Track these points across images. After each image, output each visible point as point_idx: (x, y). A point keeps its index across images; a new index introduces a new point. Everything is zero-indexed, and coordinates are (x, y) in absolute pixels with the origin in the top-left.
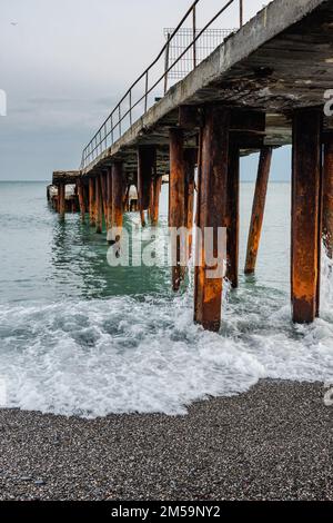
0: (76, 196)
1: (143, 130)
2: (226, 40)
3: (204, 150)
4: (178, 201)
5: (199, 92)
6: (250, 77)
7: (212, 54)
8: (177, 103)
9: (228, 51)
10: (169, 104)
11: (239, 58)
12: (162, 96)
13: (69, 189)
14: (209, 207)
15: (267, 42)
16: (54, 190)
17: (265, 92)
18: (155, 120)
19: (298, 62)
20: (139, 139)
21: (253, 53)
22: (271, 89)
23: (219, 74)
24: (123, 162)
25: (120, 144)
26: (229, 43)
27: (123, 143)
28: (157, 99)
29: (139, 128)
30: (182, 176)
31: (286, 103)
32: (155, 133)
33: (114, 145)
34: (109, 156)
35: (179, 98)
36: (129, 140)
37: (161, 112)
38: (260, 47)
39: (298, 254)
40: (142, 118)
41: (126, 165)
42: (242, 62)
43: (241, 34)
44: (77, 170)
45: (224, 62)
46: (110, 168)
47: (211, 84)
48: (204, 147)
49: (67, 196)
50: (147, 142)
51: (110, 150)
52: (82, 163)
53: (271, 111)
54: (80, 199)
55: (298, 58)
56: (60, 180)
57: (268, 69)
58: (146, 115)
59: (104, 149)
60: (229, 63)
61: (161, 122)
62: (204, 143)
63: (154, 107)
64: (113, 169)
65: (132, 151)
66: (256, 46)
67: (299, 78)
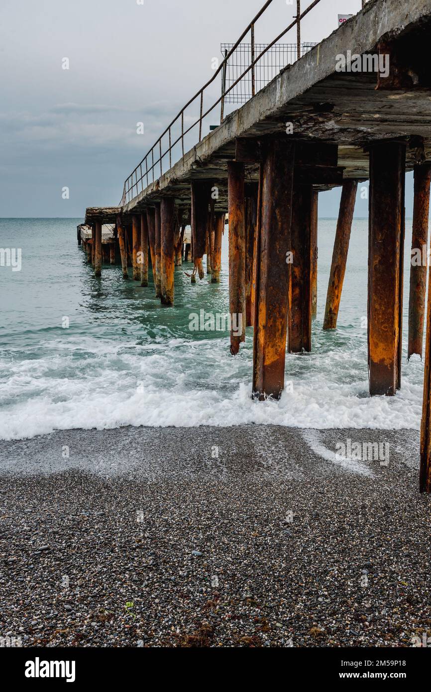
0: (115, 240)
1: (196, 162)
2: (282, 72)
3: (265, 189)
4: (237, 247)
5: (256, 125)
6: (310, 112)
7: (269, 85)
8: (233, 135)
9: (285, 85)
10: (225, 135)
11: (294, 95)
12: (218, 124)
13: (107, 230)
14: (270, 255)
15: (319, 82)
16: (87, 232)
17: (331, 125)
18: (210, 152)
19: (357, 98)
20: (192, 172)
21: (307, 91)
22: (337, 122)
23: (275, 109)
24: (175, 197)
25: (170, 177)
26: (285, 75)
27: (174, 176)
28: (212, 128)
29: (192, 160)
30: (242, 218)
31: (360, 135)
32: (211, 166)
33: (163, 177)
34: (157, 191)
35: (235, 130)
36: (181, 173)
37: (216, 143)
38: (313, 86)
39: (376, 310)
40: (195, 148)
41: (178, 201)
42: (299, 98)
43: (296, 68)
44: (116, 206)
45: (281, 97)
46: (158, 205)
47: (268, 118)
48: (265, 186)
49: (104, 239)
50: (203, 176)
51: (158, 183)
52: (124, 197)
53: (344, 143)
54: (121, 242)
55: (357, 95)
56: (95, 219)
57: (328, 103)
58: (200, 144)
59: (150, 182)
60: (285, 99)
61: (216, 155)
62: (265, 181)
63: (209, 137)
64: (162, 206)
65: (185, 185)
66: (310, 84)
67: (364, 112)
